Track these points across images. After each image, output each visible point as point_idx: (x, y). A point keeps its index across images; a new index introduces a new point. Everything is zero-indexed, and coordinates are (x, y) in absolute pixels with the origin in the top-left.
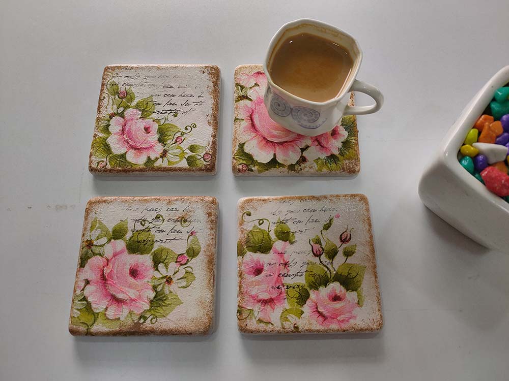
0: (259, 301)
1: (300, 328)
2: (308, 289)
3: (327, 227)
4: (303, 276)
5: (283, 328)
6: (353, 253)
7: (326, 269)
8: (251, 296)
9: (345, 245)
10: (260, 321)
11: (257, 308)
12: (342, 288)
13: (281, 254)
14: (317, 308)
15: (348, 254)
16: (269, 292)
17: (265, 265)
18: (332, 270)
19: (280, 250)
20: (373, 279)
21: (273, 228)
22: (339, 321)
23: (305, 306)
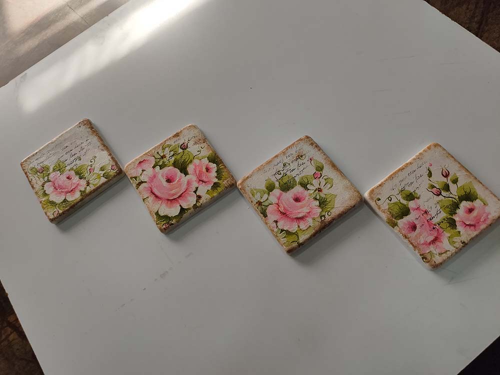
0: (430, 244)
1: (466, 242)
2: (451, 217)
3: (430, 175)
4: (442, 212)
5: (457, 248)
6: (458, 178)
7: (451, 199)
8: (423, 244)
9: (449, 178)
10: (440, 254)
11: (432, 248)
12: (469, 203)
13: (418, 209)
14: (465, 224)
15: (455, 181)
16: (431, 234)
17: (415, 222)
18: (454, 197)
19: (415, 207)
20: (481, 185)
21: (400, 197)
22: (483, 222)
23: (458, 227)
